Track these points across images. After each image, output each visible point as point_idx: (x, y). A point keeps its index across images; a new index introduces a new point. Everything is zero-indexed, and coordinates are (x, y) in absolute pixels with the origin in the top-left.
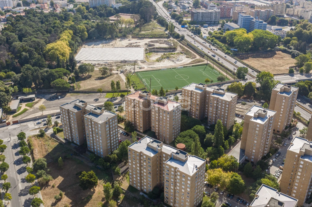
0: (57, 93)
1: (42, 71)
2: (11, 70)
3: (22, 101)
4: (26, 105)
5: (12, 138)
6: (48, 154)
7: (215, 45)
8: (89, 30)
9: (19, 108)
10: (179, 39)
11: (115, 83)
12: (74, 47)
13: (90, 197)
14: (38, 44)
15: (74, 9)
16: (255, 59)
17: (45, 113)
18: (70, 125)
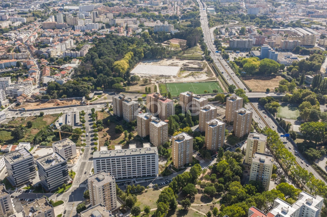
0: (115, 91)
1: (108, 78)
2: (92, 77)
3: (95, 94)
4: (97, 96)
5: (88, 111)
6: (104, 119)
7: (233, 68)
8: (146, 52)
9: (94, 97)
10: (209, 62)
11: (148, 88)
12: (132, 65)
13: (119, 137)
14: (109, 61)
15: (142, 33)
16: (255, 80)
17: (106, 101)
18: (116, 106)
